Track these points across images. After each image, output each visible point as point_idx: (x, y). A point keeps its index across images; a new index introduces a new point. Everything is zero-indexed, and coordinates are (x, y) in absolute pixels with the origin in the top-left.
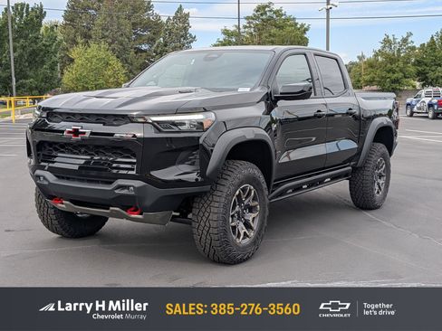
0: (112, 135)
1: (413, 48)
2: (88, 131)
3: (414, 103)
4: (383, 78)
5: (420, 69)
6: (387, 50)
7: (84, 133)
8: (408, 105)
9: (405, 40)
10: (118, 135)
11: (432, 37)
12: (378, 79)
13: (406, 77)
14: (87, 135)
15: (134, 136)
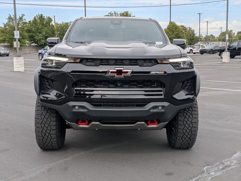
0: (149, 72)
1: (25, 23)
2: (130, 71)
3: (43, 53)
4: (10, 38)
5: (30, 34)
6: (11, 23)
7: (127, 72)
8: (40, 54)
9: (21, 18)
10: (153, 73)
11: (35, 18)
12: (7, 39)
13: (23, 39)
14: (129, 74)
15: (165, 72)
